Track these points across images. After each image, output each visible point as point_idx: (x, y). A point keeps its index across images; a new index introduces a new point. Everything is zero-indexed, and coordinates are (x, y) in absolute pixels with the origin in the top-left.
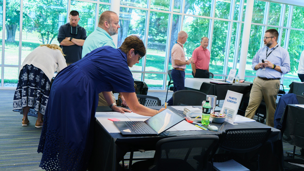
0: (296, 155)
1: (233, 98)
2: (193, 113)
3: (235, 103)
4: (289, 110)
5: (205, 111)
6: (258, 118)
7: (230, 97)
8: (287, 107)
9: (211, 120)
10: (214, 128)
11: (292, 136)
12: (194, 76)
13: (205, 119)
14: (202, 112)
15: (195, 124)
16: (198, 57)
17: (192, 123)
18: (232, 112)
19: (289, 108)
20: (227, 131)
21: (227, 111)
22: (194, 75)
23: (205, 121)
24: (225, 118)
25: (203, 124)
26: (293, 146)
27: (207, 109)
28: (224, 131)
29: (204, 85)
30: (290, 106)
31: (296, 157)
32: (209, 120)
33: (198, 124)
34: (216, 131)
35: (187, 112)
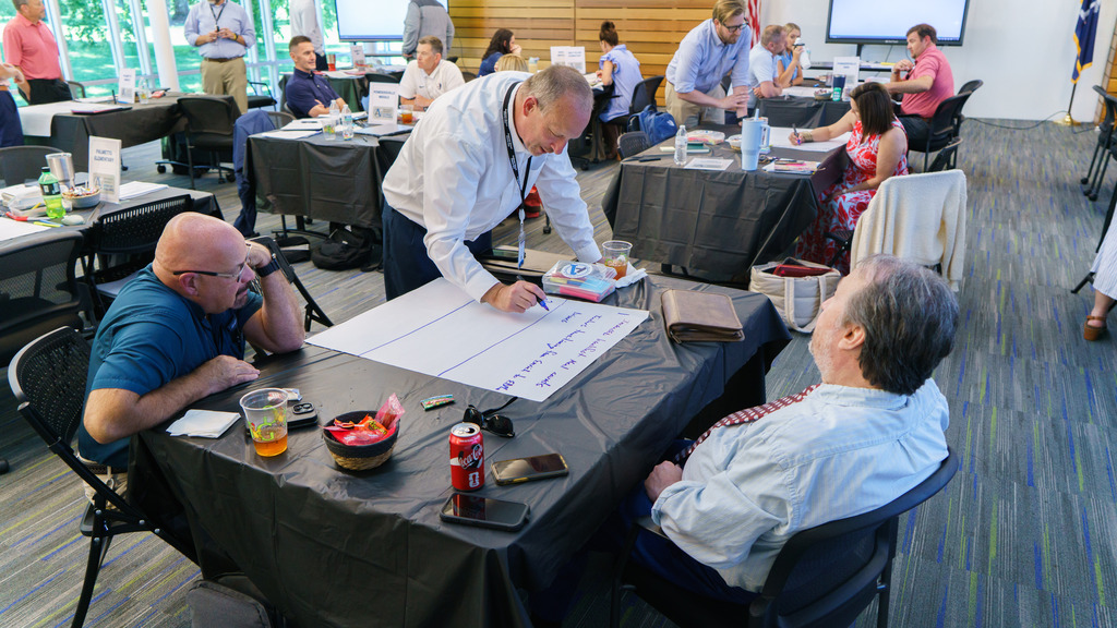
0: (289, 231)
1: (104, 152)
2: (24, 200)
3: (110, 160)
4: (253, 149)
5: (47, 190)
6: (220, 173)
7: (98, 151)
8: (249, 141)
9: (68, 204)
10: (76, 218)
11: (270, 198)
12: (27, 100)
13: (50, 206)
14: (41, 194)
15: (32, 221)
16: (22, 47)
17: (25, 221)
18: (110, 179)
19: (252, 142)
20: (101, 219)
21: (101, 179)
22: (28, 98)
23: (55, 211)
24: (98, 196)
25: (52, 215)
26: (279, 216)
27: (51, 186)
28: (96, 221)
29: (57, 121)
30: (254, 139)
31: (290, 235)
32: (61, 206)
33: (41, 219)
34: (81, 224)
35: (9, 199)
